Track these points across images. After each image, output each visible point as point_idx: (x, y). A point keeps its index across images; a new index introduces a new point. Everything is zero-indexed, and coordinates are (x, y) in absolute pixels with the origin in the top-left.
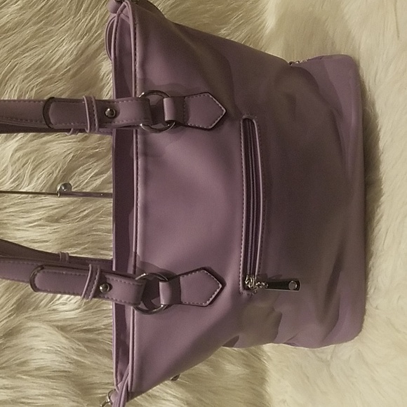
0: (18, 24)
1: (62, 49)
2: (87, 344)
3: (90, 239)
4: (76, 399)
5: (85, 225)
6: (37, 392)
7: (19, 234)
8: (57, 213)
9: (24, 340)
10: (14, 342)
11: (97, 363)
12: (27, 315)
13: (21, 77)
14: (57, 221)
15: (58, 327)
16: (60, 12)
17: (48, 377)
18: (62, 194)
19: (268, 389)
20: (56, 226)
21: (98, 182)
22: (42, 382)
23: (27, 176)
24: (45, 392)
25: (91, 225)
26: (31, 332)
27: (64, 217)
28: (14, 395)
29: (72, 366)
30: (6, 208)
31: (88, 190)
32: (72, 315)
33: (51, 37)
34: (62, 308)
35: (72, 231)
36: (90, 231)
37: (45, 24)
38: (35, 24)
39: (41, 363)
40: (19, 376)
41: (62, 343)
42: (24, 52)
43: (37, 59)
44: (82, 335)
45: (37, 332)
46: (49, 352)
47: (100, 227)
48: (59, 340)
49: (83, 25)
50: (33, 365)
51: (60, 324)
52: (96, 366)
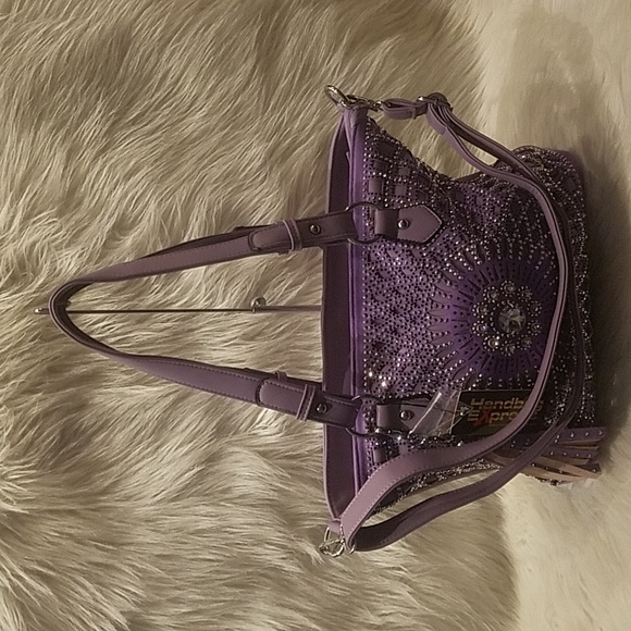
0: (204, 132)
1: (251, 153)
2: (291, 471)
3: (287, 357)
4: (282, 529)
5: (281, 342)
6: (242, 520)
7: (215, 354)
8: (253, 330)
9: (226, 466)
10: (216, 467)
11: (302, 492)
12: (228, 439)
13: (209, 189)
14: (252, 339)
15: (259, 452)
16: (246, 113)
17: (252, 505)
18: (258, 310)
19: (507, 529)
20: (252, 344)
21: (294, 294)
22: (247, 510)
23: (221, 292)
24: (250, 520)
25: (288, 342)
26: (233, 458)
27: (259, 335)
28: (219, 523)
29: (276, 494)
30: (201, 327)
31: (282, 304)
32: (273, 439)
33: (239, 141)
34: (262, 432)
35: (269, 348)
36: (287, 349)
37: (231, 128)
38: (222, 129)
39: (245, 490)
40: (222, 503)
41: (263, 469)
42: (212, 162)
43: (225, 167)
44: (284, 461)
45: (239, 457)
46: (251, 478)
47: (298, 343)
48: (262, 466)
49: (272, 124)
50: (237, 492)
51: (262, 449)
52: (301, 495)
